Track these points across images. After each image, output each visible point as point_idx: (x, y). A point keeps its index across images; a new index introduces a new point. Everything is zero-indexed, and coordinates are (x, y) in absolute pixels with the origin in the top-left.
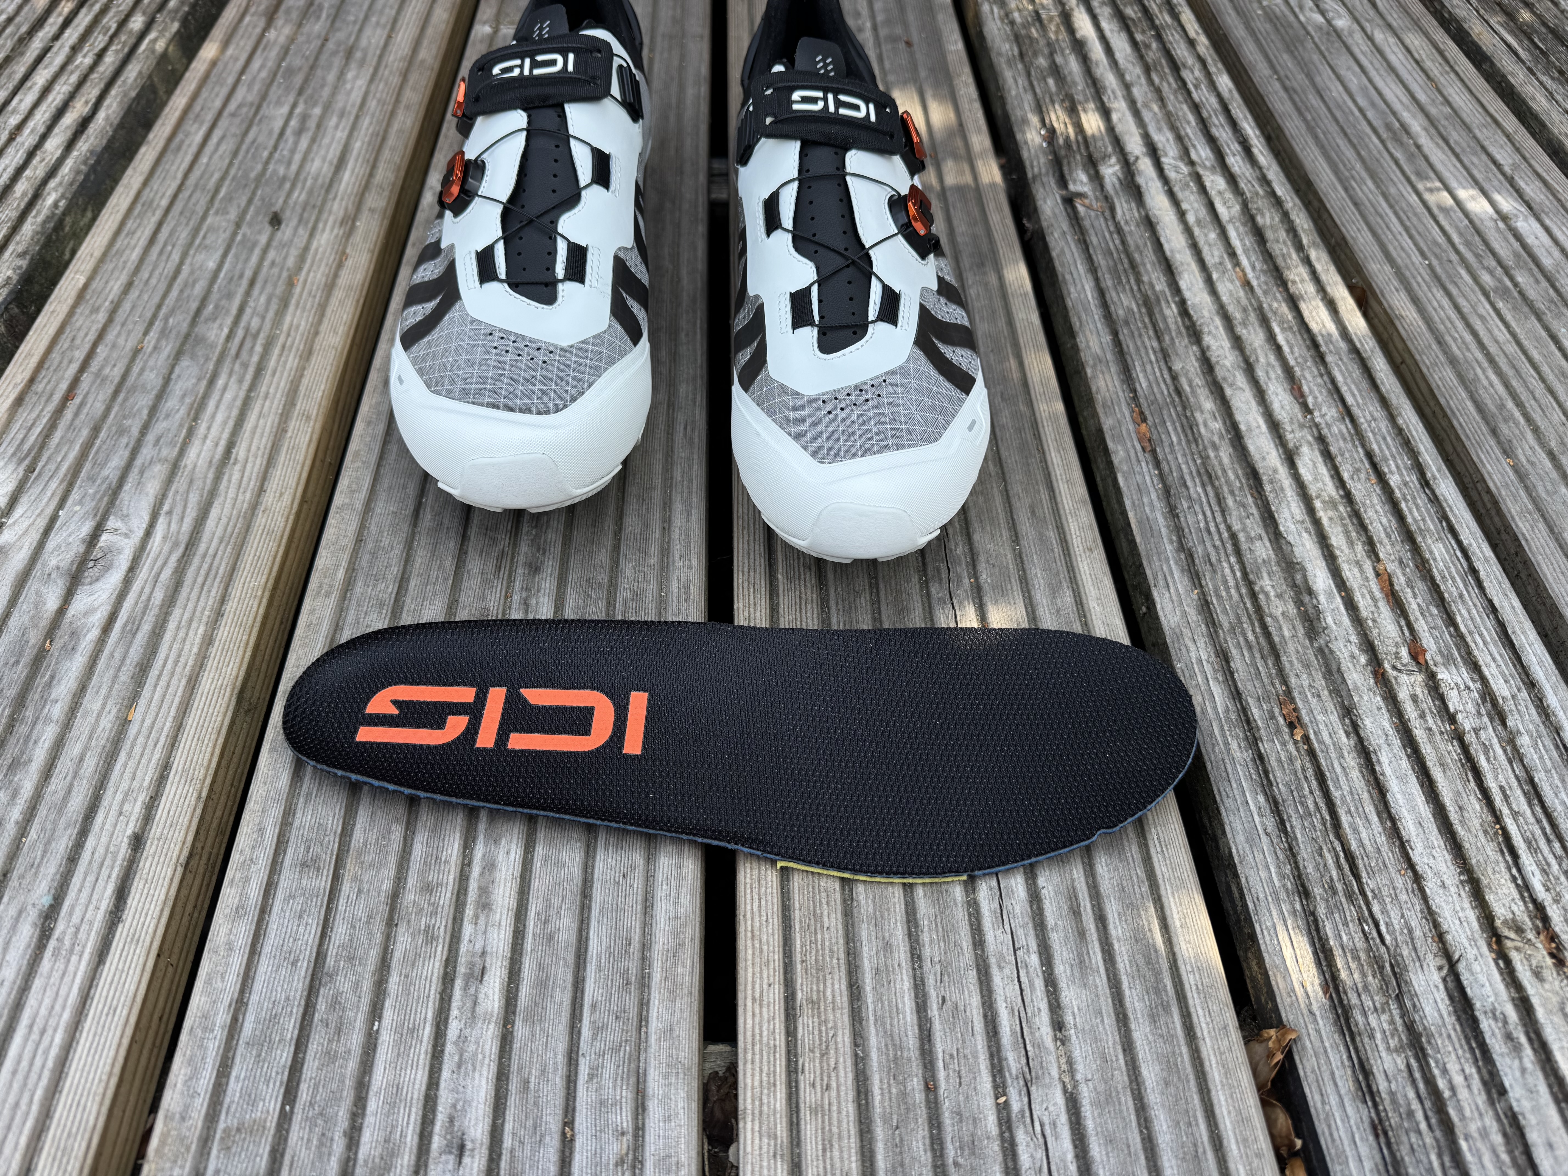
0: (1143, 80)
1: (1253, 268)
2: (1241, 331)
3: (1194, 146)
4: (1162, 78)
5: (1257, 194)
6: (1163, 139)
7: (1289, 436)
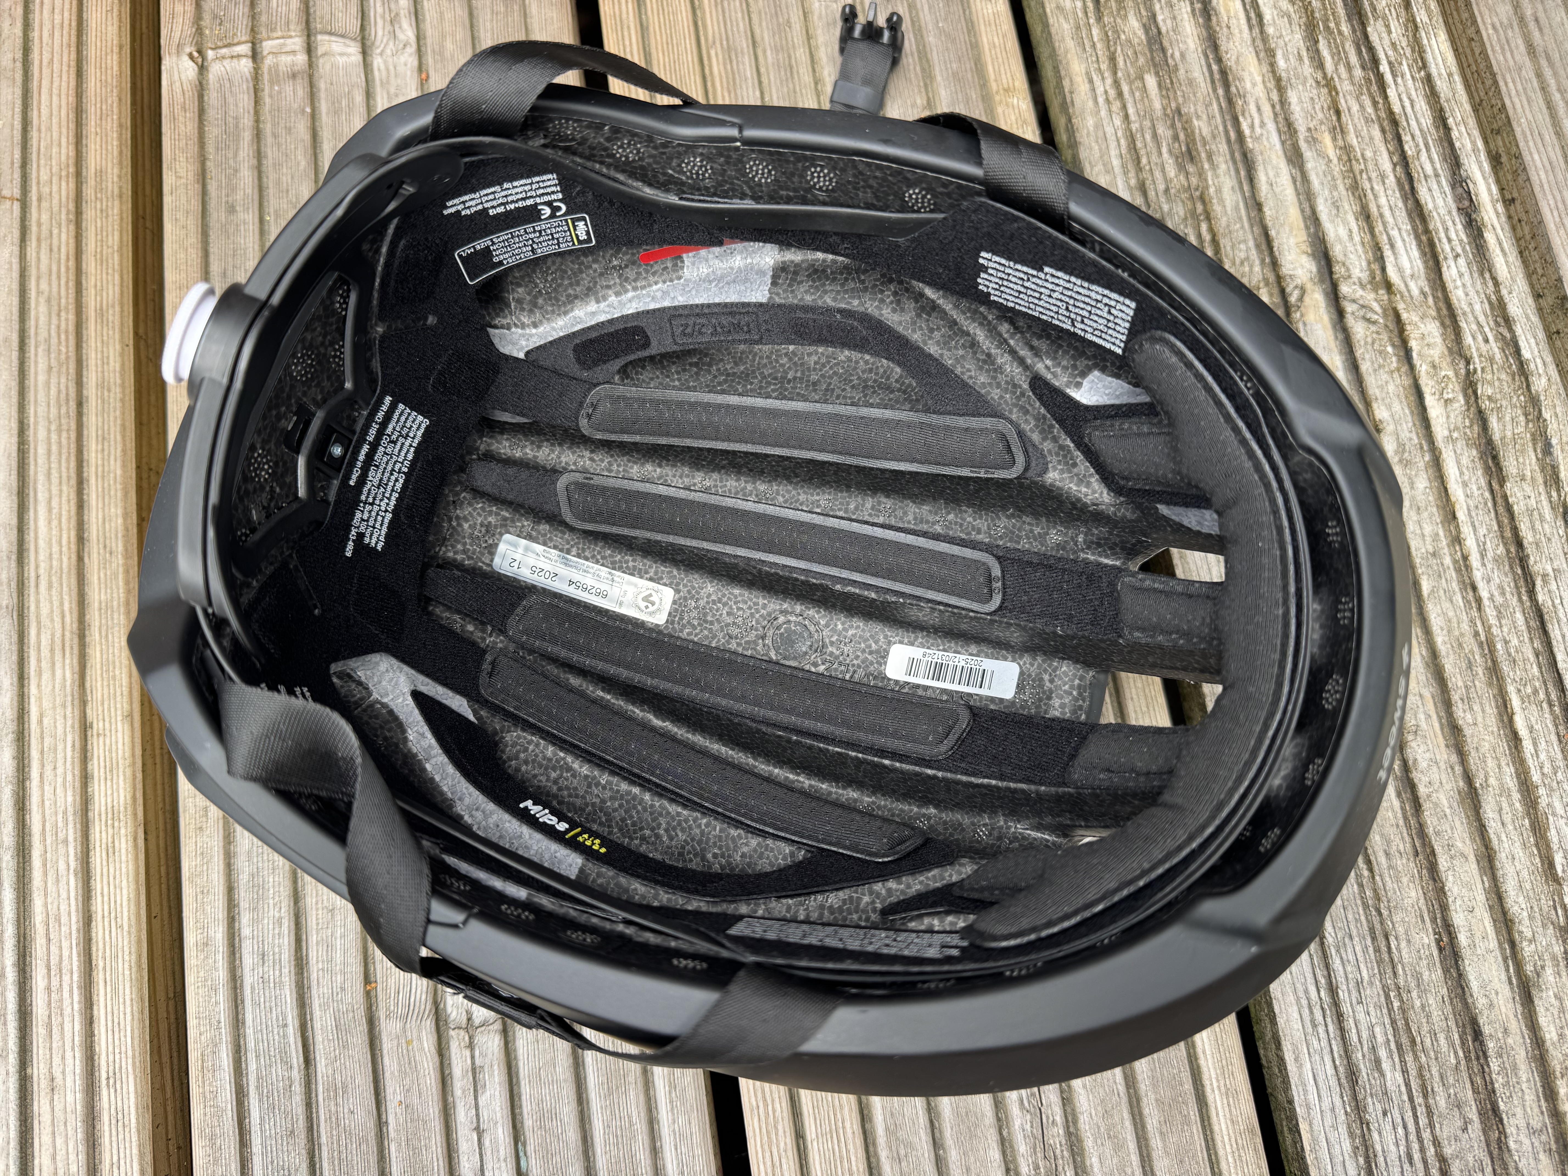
0: (1307, 69)
1: (1483, 555)
2: (1461, 713)
3: (1392, 246)
4: (1338, 54)
5: (1491, 360)
6: (1343, 232)
7: (1527, 950)
